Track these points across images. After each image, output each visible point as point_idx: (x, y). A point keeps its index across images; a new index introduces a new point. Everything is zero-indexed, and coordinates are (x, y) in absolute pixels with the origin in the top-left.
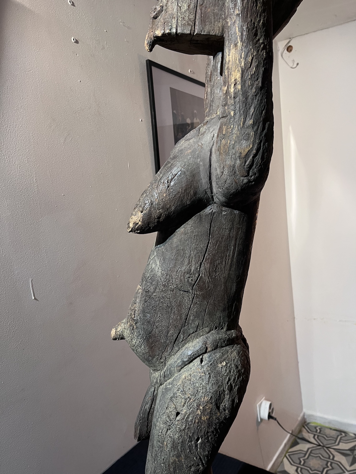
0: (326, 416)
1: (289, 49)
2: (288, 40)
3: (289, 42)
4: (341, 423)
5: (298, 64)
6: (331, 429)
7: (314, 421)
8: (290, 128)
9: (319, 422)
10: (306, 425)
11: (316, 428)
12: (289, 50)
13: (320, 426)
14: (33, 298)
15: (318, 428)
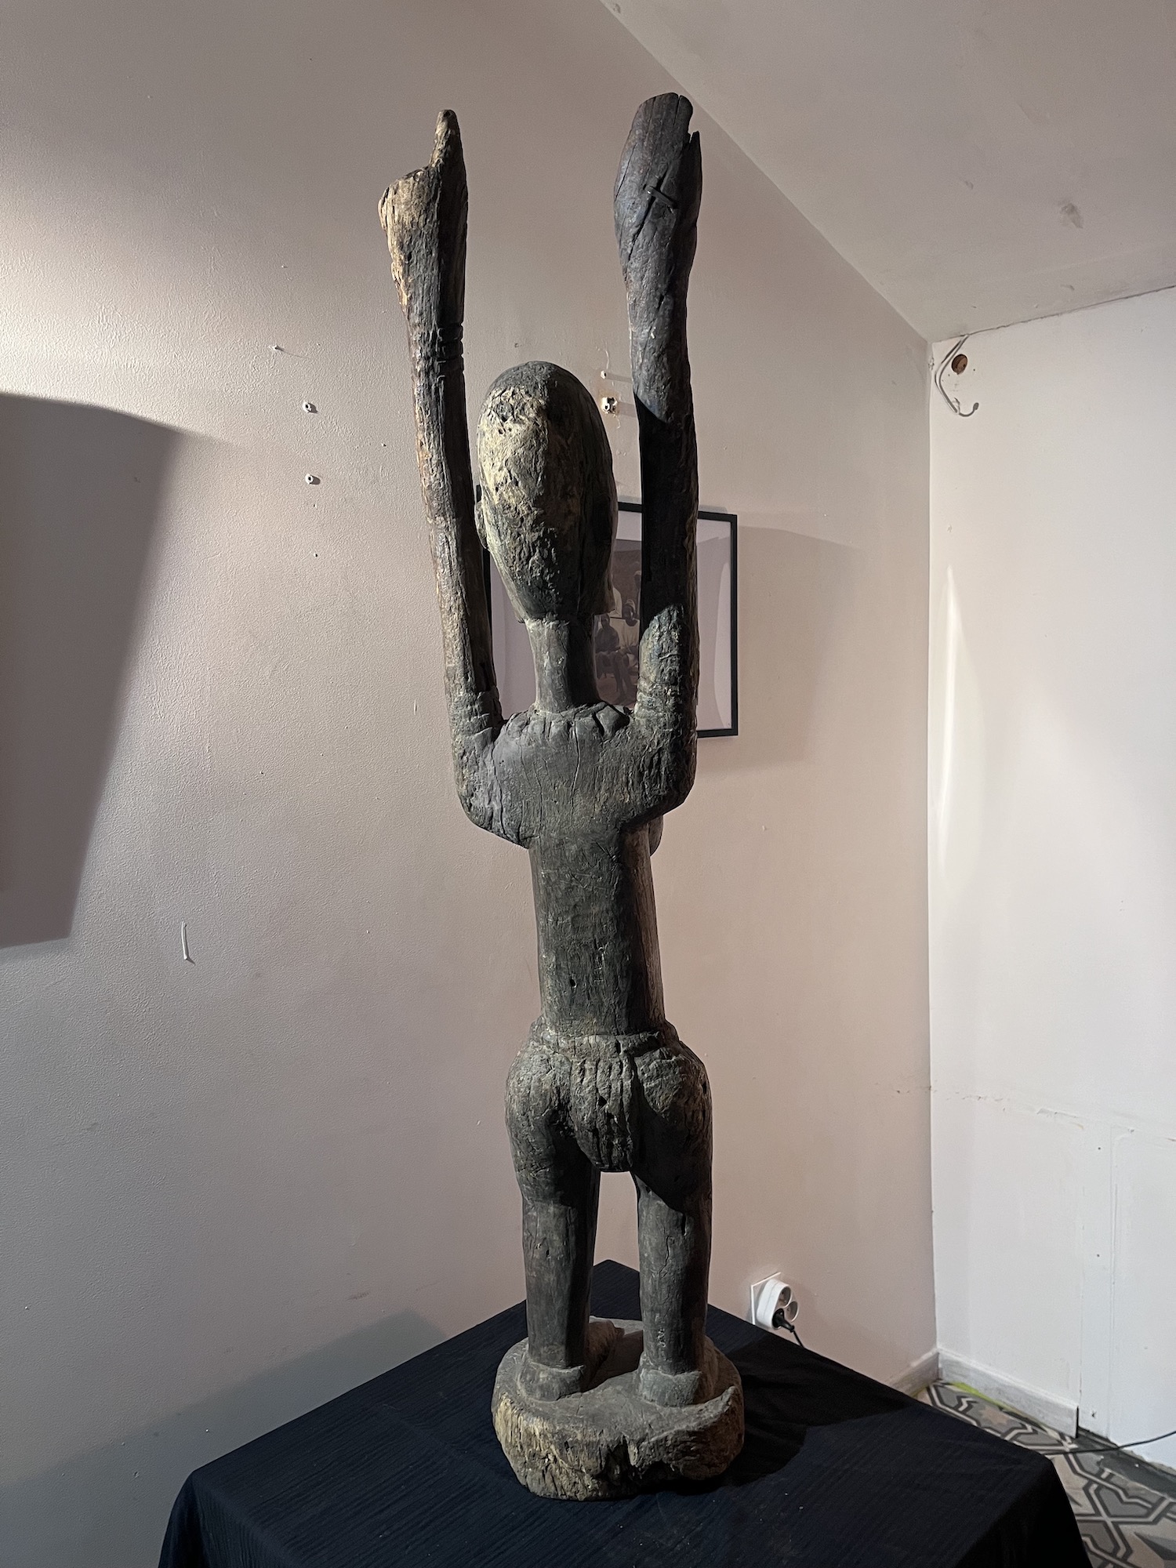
0: (992, 1372)
1: (959, 363)
2: (955, 341)
3: (959, 345)
4: (1031, 1399)
5: (976, 406)
6: (1001, 1408)
7: (962, 1379)
8: (950, 573)
9: (976, 1386)
10: (936, 1387)
11: (959, 1398)
12: (960, 365)
13: (974, 1396)
14: (185, 957)
15: (964, 1401)
